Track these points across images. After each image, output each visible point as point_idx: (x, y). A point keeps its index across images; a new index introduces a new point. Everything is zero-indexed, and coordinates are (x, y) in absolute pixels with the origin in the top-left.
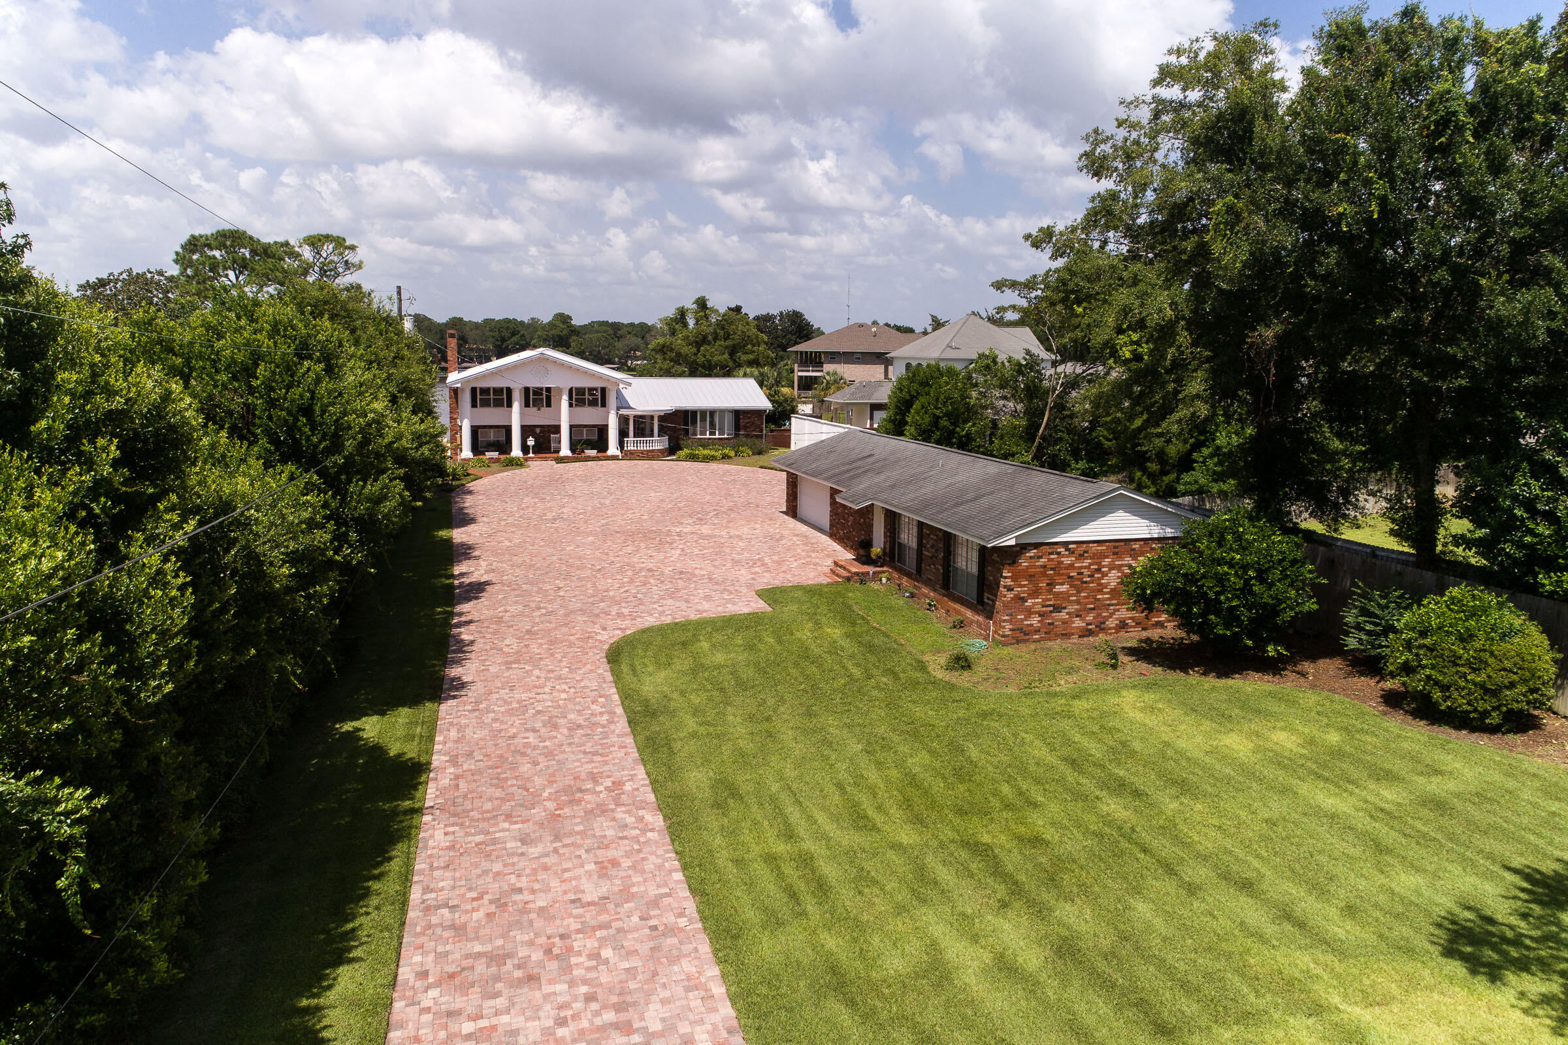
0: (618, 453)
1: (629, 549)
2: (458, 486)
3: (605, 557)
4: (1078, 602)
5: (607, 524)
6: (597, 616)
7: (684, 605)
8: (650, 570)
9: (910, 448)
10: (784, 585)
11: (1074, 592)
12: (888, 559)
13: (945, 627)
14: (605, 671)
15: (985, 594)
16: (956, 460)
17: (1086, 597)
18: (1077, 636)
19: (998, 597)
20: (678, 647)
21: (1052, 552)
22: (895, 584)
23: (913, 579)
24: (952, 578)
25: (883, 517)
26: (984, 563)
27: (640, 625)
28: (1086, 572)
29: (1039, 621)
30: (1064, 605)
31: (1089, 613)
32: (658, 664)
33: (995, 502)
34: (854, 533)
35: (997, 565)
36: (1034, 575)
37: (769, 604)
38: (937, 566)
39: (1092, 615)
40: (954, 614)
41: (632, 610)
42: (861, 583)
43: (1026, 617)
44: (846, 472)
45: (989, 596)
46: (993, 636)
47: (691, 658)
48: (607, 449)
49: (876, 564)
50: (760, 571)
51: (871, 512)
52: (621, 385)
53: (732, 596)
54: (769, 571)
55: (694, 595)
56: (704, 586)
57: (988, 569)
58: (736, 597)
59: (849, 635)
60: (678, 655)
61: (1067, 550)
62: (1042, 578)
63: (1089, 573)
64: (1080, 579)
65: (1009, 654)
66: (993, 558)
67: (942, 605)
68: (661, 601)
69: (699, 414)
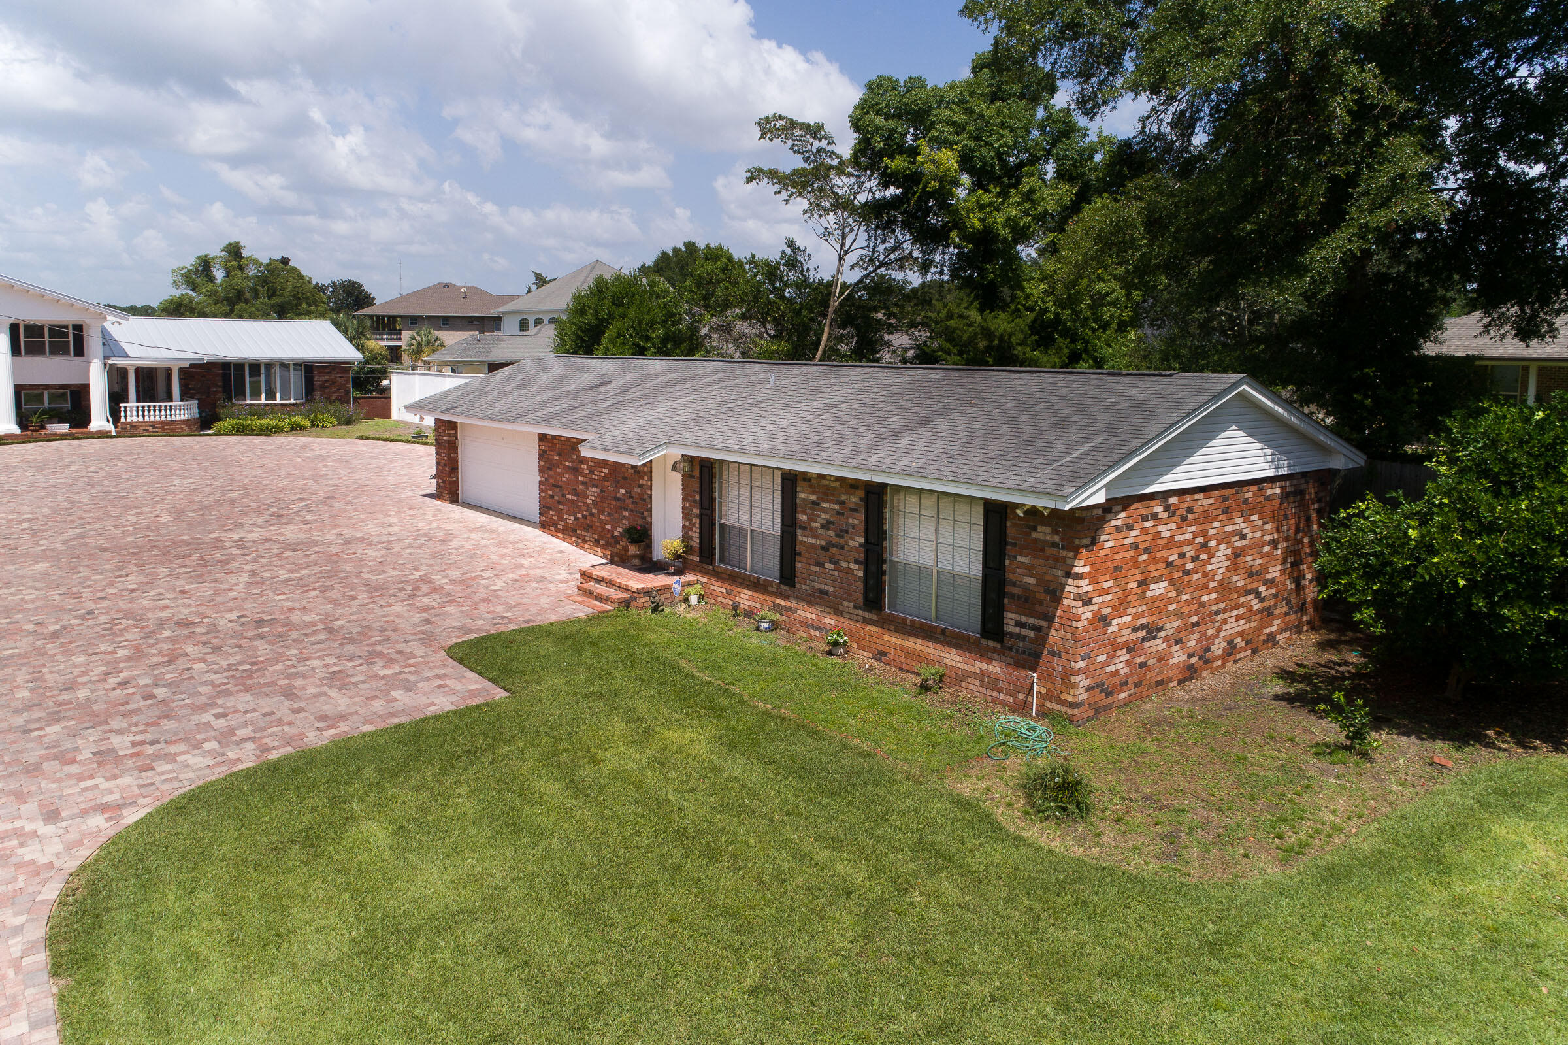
0: (110, 427)
1: (132, 582)
3: (71, 603)
5: (82, 536)
6: (34, 770)
7: (283, 707)
8: (183, 624)
9: (678, 367)
10: (501, 628)
11: (1174, 594)
12: (697, 559)
13: (903, 692)
14: (34, 1026)
15: (1010, 615)
16: (792, 374)
17: (1188, 603)
18: (1175, 683)
19: (1057, 620)
20: (296, 854)
21: (1147, 515)
22: (724, 606)
23: (772, 594)
24: (890, 586)
25: (678, 476)
26: (1006, 543)
27: (165, 787)
28: (1189, 551)
29: (1127, 663)
30: (1160, 624)
31: (1191, 633)
32: (238, 951)
33: (976, 425)
34: (602, 517)
35: (1051, 551)
36: (1121, 567)
37: (493, 681)
38: (844, 564)
39: (1195, 636)
40: (903, 660)
41: (140, 738)
42: (655, 610)
43: (1109, 658)
44: (574, 409)
45: (1024, 619)
46: (1040, 705)
47: (345, 896)
48: (90, 421)
49: (672, 569)
50: (434, 603)
51: (645, 473)
52: (109, 318)
53: (396, 669)
54: (454, 601)
55: (302, 676)
56: (320, 650)
57: (1019, 558)
58: (406, 670)
59: (731, 746)
60: (301, 891)
61: (1167, 508)
62: (1132, 572)
63: (1192, 553)
64: (1181, 568)
65: (1112, 747)
66: (1034, 535)
67: (863, 642)
68: (219, 701)
69: (247, 370)
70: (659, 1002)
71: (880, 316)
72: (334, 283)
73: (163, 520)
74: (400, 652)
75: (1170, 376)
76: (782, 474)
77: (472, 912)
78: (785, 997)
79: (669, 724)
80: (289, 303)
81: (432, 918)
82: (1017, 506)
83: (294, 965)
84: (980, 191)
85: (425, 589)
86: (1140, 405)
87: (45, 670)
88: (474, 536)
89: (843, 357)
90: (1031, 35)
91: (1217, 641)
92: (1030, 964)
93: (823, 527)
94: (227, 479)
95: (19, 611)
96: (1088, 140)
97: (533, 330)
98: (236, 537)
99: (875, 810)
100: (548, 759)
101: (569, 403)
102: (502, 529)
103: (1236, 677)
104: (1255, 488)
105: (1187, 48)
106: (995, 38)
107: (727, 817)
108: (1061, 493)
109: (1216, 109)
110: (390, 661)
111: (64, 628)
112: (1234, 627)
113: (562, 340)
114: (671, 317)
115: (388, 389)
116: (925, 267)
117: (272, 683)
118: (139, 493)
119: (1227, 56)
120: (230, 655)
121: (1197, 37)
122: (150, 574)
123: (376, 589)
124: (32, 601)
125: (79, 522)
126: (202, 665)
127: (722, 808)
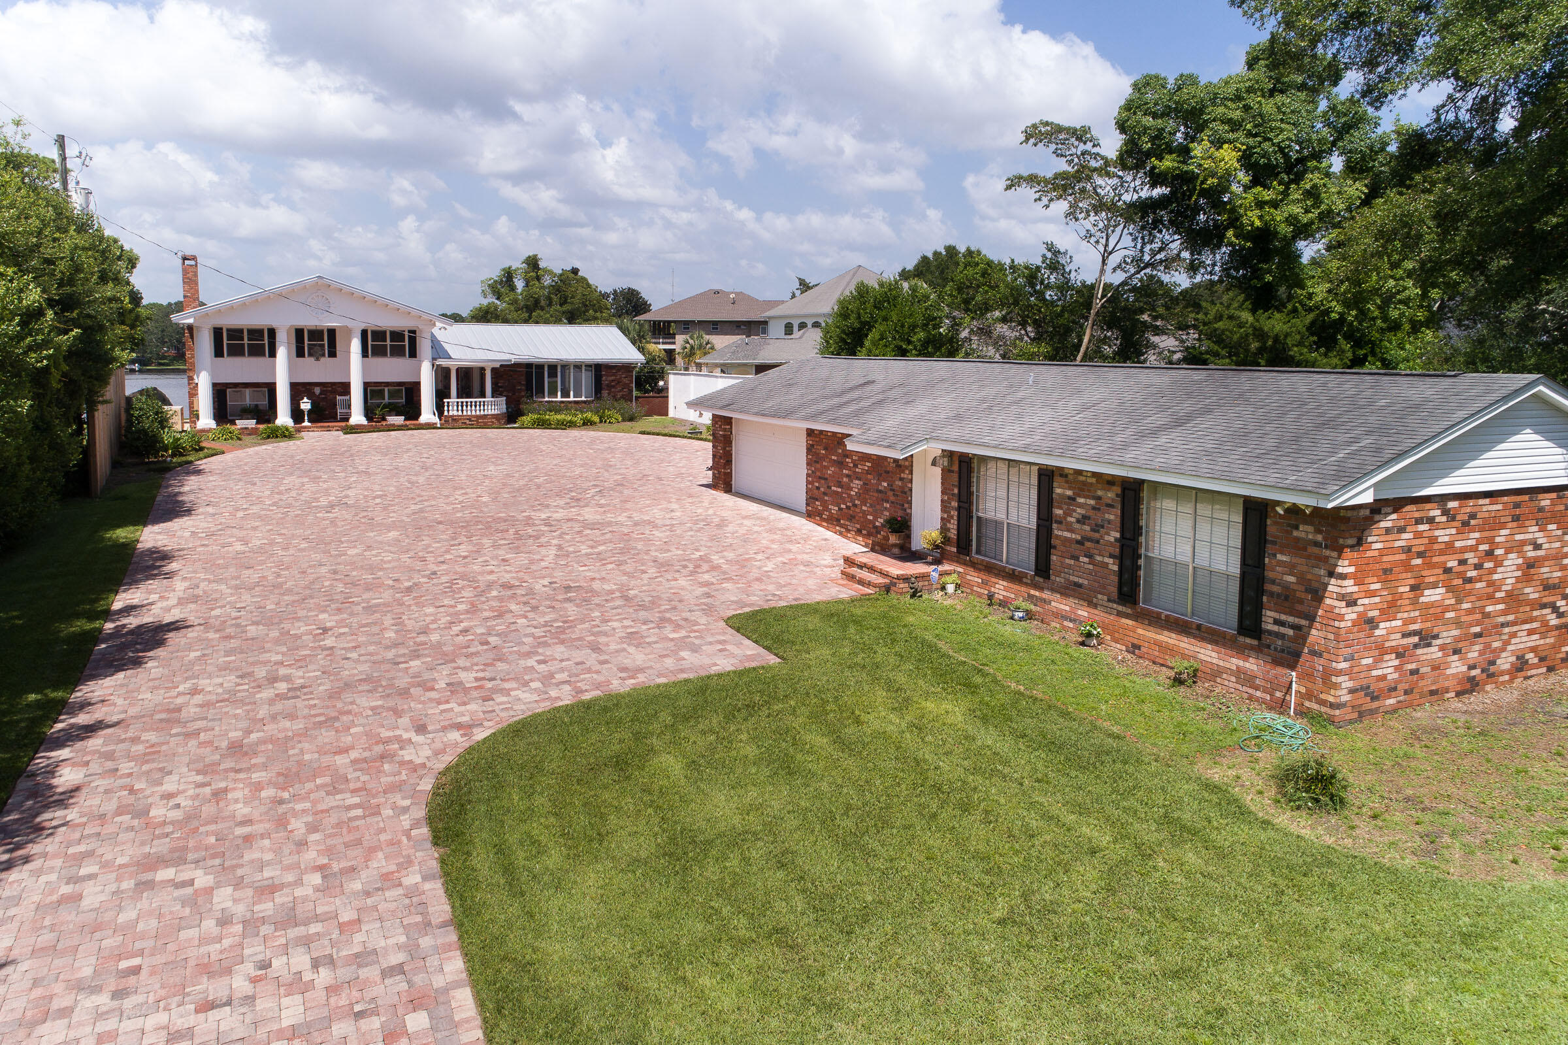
0: (435, 419)
1: (463, 550)
2: (180, 464)
3: (418, 565)
4: (1457, 623)
5: (421, 511)
6: (405, 693)
7: (592, 659)
8: (507, 586)
9: (939, 367)
10: (773, 604)
11: (1453, 601)
12: (955, 550)
13: (1156, 683)
14: (425, 878)
15: (1269, 613)
16: (1052, 374)
17: (1470, 612)
18: (1453, 694)
19: (1318, 619)
20: (607, 776)
21: (1422, 518)
22: (980, 595)
23: (1026, 584)
24: (1145, 580)
25: (938, 471)
26: (1265, 541)
27: (504, 714)
28: (1472, 558)
29: (1396, 668)
30: (1436, 630)
31: (1473, 644)
32: (570, 843)
33: (1238, 424)
34: (864, 508)
35: (1316, 550)
36: (1391, 570)
37: (767, 648)
38: (1099, 558)
39: (1477, 647)
40: (1157, 653)
41: (480, 675)
42: (913, 596)
43: (1375, 662)
44: (841, 406)
45: (1283, 617)
46: (1299, 705)
47: (650, 811)
48: (420, 414)
49: (930, 559)
50: (713, 580)
51: (906, 467)
52: (438, 324)
53: (683, 633)
54: (731, 579)
55: (605, 634)
56: (619, 614)
57: (1279, 557)
58: (692, 635)
59: (985, 719)
60: (615, 803)
61: (1445, 512)
62: (1404, 575)
63: (1476, 561)
64: (1461, 575)
65: (1374, 749)
66: (1295, 533)
67: (1116, 635)
68: (540, 650)
69: (546, 369)
70: (916, 920)
71: (1145, 317)
72: (615, 291)
73: (484, 499)
74: (686, 620)
75: (1454, 376)
76: (1039, 470)
77: (755, 834)
78: (1031, 930)
79: (927, 695)
80: (578, 309)
81: (720, 835)
82: (1278, 503)
83: (613, 858)
84: (1259, 189)
85: (705, 567)
86: (1417, 407)
87: (404, 617)
88: (746, 522)
89: (1104, 358)
90: (1312, 29)
91: (1504, 655)
92: (1270, 930)
93: (1078, 521)
94: (532, 467)
95: (381, 569)
96: (1379, 131)
97: (797, 334)
98: (543, 516)
99: (1121, 785)
100: (818, 716)
101: (836, 401)
102: (772, 517)
103: (1525, 693)
104: (1554, 495)
105: (1483, 33)
106: (1272, 33)
107: (980, 779)
108: (1323, 491)
109: (1522, 92)
110: (678, 627)
111: (416, 584)
112: (1524, 641)
113: (827, 342)
114: (932, 321)
115: (665, 389)
116: (1193, 268)
117: (580, 639)
118: (463, 477)
119: (1528, 42)
120: (545, 613)
121: (1494, 23)
122: (477, 544)
123: (662, 565)
124: (389, 562)
125: (419, 499)
126: (524, 621)
127: (975, 770)
